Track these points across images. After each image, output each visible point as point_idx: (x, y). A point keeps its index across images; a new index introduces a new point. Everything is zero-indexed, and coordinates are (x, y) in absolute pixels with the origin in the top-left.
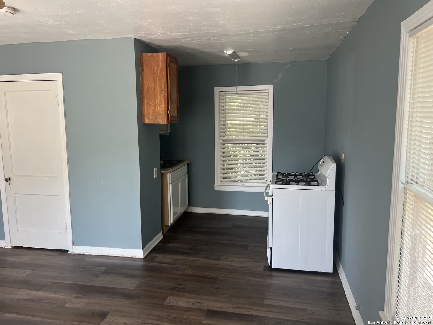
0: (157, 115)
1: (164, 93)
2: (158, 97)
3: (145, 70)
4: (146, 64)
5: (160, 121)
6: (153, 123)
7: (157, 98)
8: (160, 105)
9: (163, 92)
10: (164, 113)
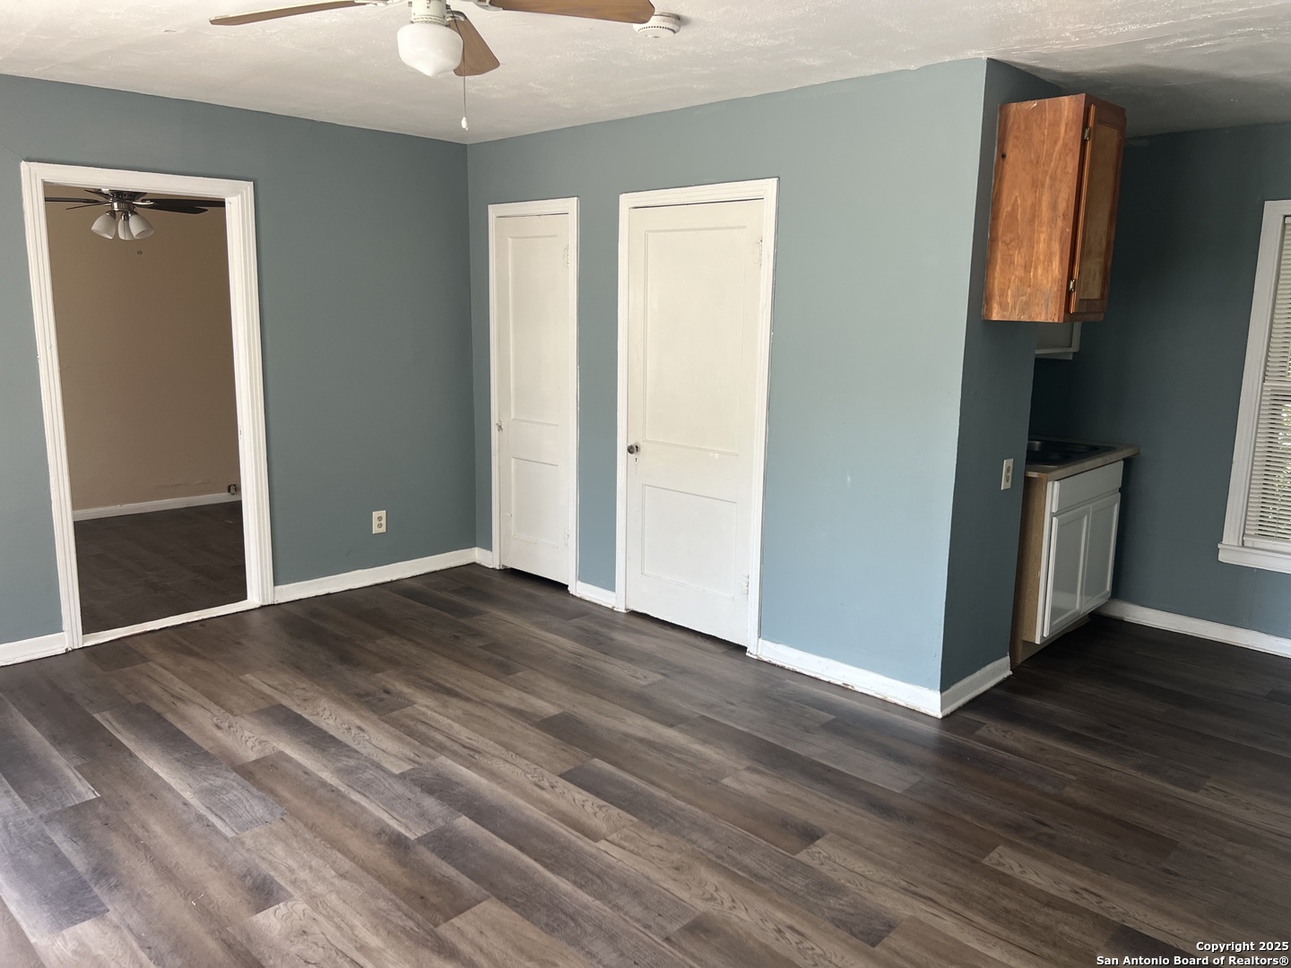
0: (1030, 295)
1: (1063, 226)
2: (1042, 239)
3: (1012, 154)
4: (1016, 137)
5: (1040, 314)
6: (1015, 318)
7: (1038, 243)
8: (1044, 262)
9: (1060, 223)
10: (1056, 289)
